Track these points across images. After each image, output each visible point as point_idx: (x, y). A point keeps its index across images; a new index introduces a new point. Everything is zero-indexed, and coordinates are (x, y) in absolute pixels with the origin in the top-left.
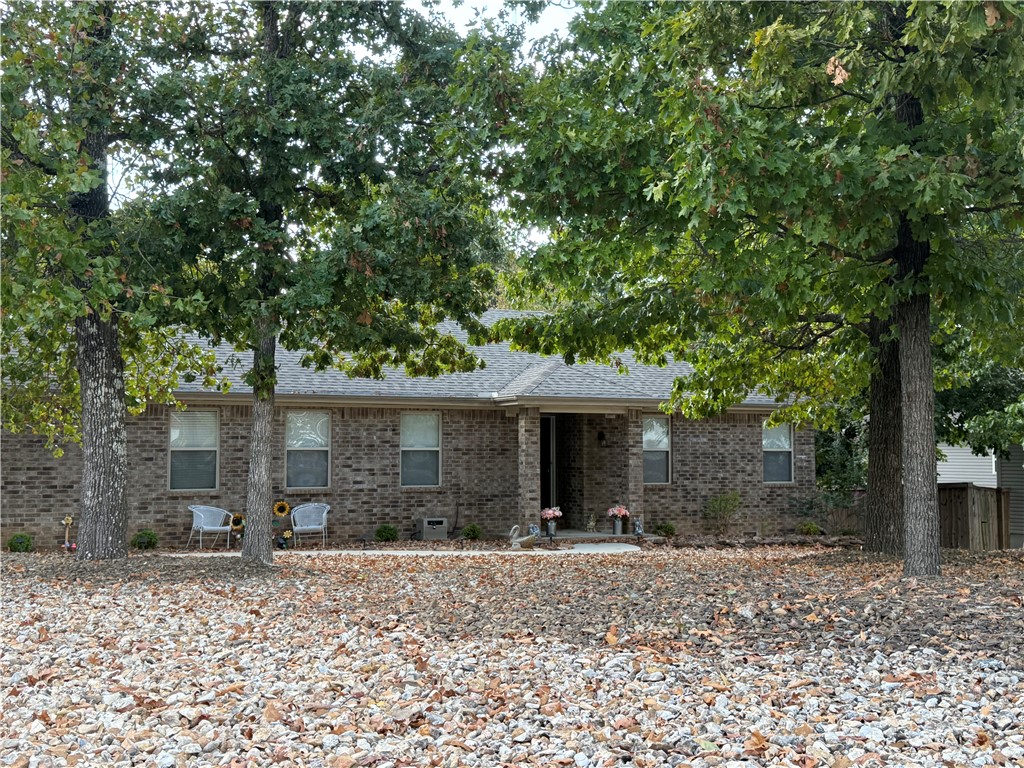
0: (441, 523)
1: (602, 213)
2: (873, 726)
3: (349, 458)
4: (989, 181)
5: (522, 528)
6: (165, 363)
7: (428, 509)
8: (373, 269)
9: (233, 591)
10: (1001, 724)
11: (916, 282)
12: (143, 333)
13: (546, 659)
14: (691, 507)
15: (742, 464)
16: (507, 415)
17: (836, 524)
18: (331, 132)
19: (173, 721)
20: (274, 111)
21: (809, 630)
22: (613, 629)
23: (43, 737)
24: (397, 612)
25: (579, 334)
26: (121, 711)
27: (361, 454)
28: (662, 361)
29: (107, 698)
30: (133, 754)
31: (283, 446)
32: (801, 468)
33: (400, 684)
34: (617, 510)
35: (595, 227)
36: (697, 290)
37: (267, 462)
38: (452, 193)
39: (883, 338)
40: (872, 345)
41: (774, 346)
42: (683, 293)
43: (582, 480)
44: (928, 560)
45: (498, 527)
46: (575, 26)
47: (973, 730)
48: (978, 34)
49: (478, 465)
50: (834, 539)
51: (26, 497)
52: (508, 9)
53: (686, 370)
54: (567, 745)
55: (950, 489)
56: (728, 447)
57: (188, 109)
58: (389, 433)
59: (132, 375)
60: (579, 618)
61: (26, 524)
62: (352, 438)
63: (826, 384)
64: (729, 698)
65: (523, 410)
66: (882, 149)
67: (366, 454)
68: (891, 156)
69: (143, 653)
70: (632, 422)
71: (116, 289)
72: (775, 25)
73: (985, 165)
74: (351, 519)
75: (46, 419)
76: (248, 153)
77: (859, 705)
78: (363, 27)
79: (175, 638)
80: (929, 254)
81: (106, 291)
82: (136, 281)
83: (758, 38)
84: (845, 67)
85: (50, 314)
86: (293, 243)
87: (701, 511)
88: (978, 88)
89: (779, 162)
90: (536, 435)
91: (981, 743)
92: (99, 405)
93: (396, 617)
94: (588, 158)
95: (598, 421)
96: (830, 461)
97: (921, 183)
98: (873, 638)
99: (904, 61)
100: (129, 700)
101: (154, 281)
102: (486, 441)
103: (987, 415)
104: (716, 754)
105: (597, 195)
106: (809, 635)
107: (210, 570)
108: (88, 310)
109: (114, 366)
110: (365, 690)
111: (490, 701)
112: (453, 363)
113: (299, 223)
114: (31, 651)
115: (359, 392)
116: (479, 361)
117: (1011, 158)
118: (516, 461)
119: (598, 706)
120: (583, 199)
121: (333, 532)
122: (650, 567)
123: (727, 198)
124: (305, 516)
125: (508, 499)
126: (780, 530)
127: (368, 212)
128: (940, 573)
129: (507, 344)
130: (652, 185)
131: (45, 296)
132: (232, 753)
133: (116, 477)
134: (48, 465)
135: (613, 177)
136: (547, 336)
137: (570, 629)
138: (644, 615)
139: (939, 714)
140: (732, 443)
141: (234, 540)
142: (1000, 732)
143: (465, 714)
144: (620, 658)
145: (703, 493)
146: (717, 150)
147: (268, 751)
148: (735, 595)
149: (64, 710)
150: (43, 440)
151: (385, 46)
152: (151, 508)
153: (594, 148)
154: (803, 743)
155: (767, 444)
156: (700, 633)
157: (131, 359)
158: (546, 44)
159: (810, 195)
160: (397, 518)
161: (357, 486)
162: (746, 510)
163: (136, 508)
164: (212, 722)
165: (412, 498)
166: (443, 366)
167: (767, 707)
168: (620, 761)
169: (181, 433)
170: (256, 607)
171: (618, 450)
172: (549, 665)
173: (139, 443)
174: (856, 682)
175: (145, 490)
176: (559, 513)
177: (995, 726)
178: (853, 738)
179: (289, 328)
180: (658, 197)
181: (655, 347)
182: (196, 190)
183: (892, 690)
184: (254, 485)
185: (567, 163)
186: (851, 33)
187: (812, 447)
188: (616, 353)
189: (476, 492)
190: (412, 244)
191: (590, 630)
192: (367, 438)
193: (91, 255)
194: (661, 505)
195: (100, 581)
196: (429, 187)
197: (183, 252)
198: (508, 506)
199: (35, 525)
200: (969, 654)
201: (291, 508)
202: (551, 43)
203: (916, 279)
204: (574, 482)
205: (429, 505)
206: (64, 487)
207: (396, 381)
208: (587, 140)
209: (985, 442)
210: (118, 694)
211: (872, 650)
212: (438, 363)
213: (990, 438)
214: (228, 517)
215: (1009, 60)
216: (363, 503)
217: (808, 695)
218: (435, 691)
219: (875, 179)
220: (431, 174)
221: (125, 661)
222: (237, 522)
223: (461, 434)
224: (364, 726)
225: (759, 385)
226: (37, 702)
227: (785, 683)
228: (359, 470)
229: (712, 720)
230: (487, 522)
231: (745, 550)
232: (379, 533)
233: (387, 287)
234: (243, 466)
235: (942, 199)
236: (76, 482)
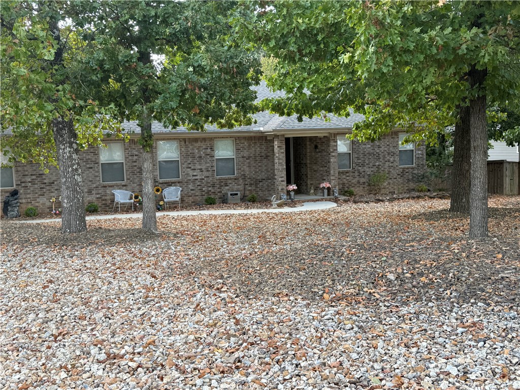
0: (237, 194)
2: (453, 363)
3: (190, 164)
5: (277, 196)
6: (96, 127)
7: (230, 188)
8: (200, 89)
10: (514, 362)
11: (480, 90)
13: (295, 313)
14: (362, 180)
15: (388, 158)
16: (268, 139)
17: (436, 186)
19: (125, 369)
21: (422, 288)
22: (326, 289)
23: (67, 382)
24: (222, 276)
25: (305, 109)
26: (101, 362)
27: (195, 161)
28: (348, 115)
29: (93, 351)
31: (156, 159)
32: (419, 158)
33: (228, 336)
34: (325, 185)
37: (151, 182)
43: (307, 169)
44: (482, 230)
45: (265, 195)
47: (500, 365)
49: (254, 165)
50: (434, 194)
51: (32, 189)
53: (360, 118)
54: (309, 381)
55: (495, 164)
56: (381, 149)
58: (209, 150)
59: (80, 132)
60: (310, 282)
61: (33, 202)
62: (191, 153)
63: (432, 123)
64: (384, 342)
65: (276, 136)
67: (198, 161)
70: (332, 140)
71: (71, 103)
74: (192, 194)
75: (39, 155)
77: (446, 346)
79: (119, 297)
80: (486, 75)
81: (66, 105)
87: (367, 182)
89: (409, 43)
90: (283, 149)
91: (504, 377)
92: (66, 157)
94: (309, 32)
95: (314, 139)
97: (483, 51)
98: (454, 294)
100: (103, 352)
101: (89, 98)
102: (258, 152)
103: (515, 129)
104: (379, 386)
105: (314, 51)
106: (422, 290)
107: (128, 237)
108: (58, 114)
109: (72, 137)
110: (212, 340)
111: (271, 347)
112: (241, 121)
116: (253, 120)
118: (273, 162)
119: (322, 350)
120: (307, 54)
121: (184, 201)
123: (382, 64)
124: (169, 194)
125: (270, 181)
126: (407, 190)
129: (268, 112)
130: (343, 55)
133: (78, 193)
134: (41, 172)
135: (322, 42)
136: (288, 109)
137: (306, 289)
139: (484, 353)
140: (383, 147)
141: (135, 206)
142: (513, 368)
143: (260, 358)
144: (331, 311)
145: (368, 173)
146: (377, 40)
148: (386, 261)
149: (74, 362)
150: (38, 165)
152: (93, 192)
153: (312, 27)
155: (400, 146)
156: (369, 291)
157: (78, 125)
159: (425, 58)
160: (215, 192)
161: (194, 178)
162: (390, 181)
163: (86, 192)
165: (222, 182)
166: (235, 123)
167: (402, 349)
169: (105, 155)
171: (325, 154)
172: (297, 318)
173: (85, 160)
174: (445, 327)
175: (90, 183)
176: (295, 188)
177: (511, 362)
178: (443, 373)
180: (346, 61)
183: (462, 334)
184: (146, 194)
185: (298, 36)
187: (425, 147)
189: (254, 178)
190: (219, 77)
191: (316, 290)
192: (198, 153)
193: (57, 86)
194: (347, 180)
195: (75, 246)
198: (270, 184)
199: (37, 202)
201: (163, 190)
203: (480, 88)
204: (303, 171)
205: (231, 185)
206: (50, 183)
210: (97, 348)
211: (453, 303)
212: (233, 121)
213: (516, 139)
214: (132, 195)
216: (198, 186)
218: (245, 342)
219: (459, 48)
221: (96, 317)
222: (136, 197)
223: (245, 149)
224: (213, 369)
227: (411, 330)
228: (195, 169)
229: (376, 360)
230: (260, 193)
231: (390, 203)
232: (206, 201)
233: (207, 98)
234: (138, 170)
235: (493, 60)
236: (56, 181)
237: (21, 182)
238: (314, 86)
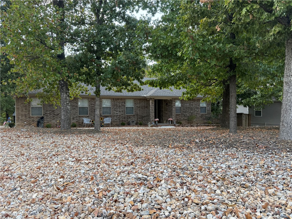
0: (134, 122)
1: (168, 58)
2: (223, 164)
3: (115, 109)
4: (249, 51)
5: (151, 123)
6: (77, 89)
8: (120, 70)
9: (93, 136)
10: (249, 164)
12: (72, 83)
13: (157, 151)
14: (185, 118)
15: (196, 110)
16: (148, 100)
17: (215, 121)
18: (111, 41)
19: (83, 163)
20: (99, 36)
21: (210, 144)
22: (170, 144)
23: (58, 167)
24: (127, 141)
25: (163, 83)
26: (73, 162)
28: (180, 89)
29: (70, 159)
30: (76, 170)
31: (102, 106)
32: (208, 110)
33: (128, 156)
34: (170, 119)
35: (166, 61)
36: (188, 74)
37: (99, 110)
38: (136, 54)
39: (226, 84)
40: (224, 85)
41: (203, 85)
42: (185, 74)
43: (163, 113)
44: (234, 130)
45: (146, 123)
46: (162, 18)
47: (244, 165)
48: (248, 21)
49: (142, 110)
50: (214, 125)
51: (49, 116)
52: (148, 14)
53: (185, 90)
54: (162, 168)
55: (239, 114)
56: (193, 106)
57: (81, 36)
58: (123, 103)
59: (70, 92)
60: (163, 142)
61: (50, 122)
62: (116, 104)
63: (214, 93)
64: (194, 158)
65: (151, 99)
66: (227, 44)
67: (118, 108)
68: (229, 46)
69: (76, 149)
70: (173, 101)
71: (67, 74)
72: (205, 18)
73: (248, 47)
74: (116, 121)
75: (53, 101)
76: (94, 45)
77: (221, 160)
78: (118, 18)
79: (82, 146)
80: (236, 66)
81: (65, 75)
82: (71, 72)
83: (201, 21)
84: (220, 27)
85: (54, 80)
86: (103, 64)
87: (187, 119)
88: (248, 32)
89: (205, 47)
90: (153, 104)
91: (245, 168)
92: (64, 98)
93: (126, 142)
94: (165, 46)
95: (166, 101)
96: (214, 108)
97: (235, 52)
98: (223, 146)
99: (232, 26)
100: (74, 159)
101: (75, 73)
102: (143, 105)
103: (247, 99)
104: (192, 170)
105: (167, 54)
106: (210, 145)
107: (88, 132)
108: (61, 79)
109: (67, 90)
110: (121, 157)
111: (146, 159)
112: (137, 89)
113: (104, 60)
114: (53, 149)
115: (117, 95)
116: (142, 89)
117: (254, 46)
118: (149, 109)
119: (168, 160)
120: (164, 55)
121: (112, 124)
122: (177, 131)
123: (194, 55)
124: (106, 120)
125: (148, 117)
126: (204, 123)
127: (119, 58)
128: (237, 132)
129: (148, 85)
130: (179, 52)
131: (53, 76)
132: (96, 170)
133: (68, 113)
134: (54, 110)
135: (170, 50)
136: (156, 84)
137: (162, 144)
138: (177, 142)
139: (237, 162)
141: (92, 125)
142: (249, 166)
143: (141, 162)
144: (172, 150)
145: (188, 115)
146: (192, 45)
147: (103, 169)
148: (195, 137)
149: (61, 161)
150: (52, 105)
151: (122, 22)
152: (75, 119)
153: (166, 44)
154: (209, 168)
155: (201, 105)
156: (188, 145)
157: (70, 88)
158: (156, 21)
159: (212, 54)
160: (125, 121)
161: (117, 114)
162: (197, 119)
163: (72, 119)
164: (91, 164)
165: (128, 117)
166: (135, 90)
167: (202, 160)
168: (173, 172)
169: (80, 103)
170: (98, 140)
171: (170, 107)
172: (158, 152)
173: (72, 106)
174: (220, 155)
175: (74, 115)
176: (158, 120)
177: (248, 164)
178: (219, 167)
179: (103, 82)
180: (180, 55)
181: (178, 86)
182: (83, 54)
183: (227, 157)
184: (96, 114)
185: (161, 48)
186: (221, 20)
187: (211, 106)
188: (170, 87)
189: (141, 116)
190: (128, 65)
191: (166, 144)
192: (119, 104)
193: (62, 67)
194: (179, 118)
195: (66, 134)
196: (131, 52)
197: (81, 66)
200: (243, 150)
201: (104, 119)
202: (157, 21)
203: (233, 72)
204: (161, 113)
205: (132, 118)
206: (57, 114)
207: (125, 93)
208: (165, 42)
209: (246, 105)
210: (72, 158)
211: (223, 149)
212: (133, 89)
213: (247, 104)
214: (91, 120)
215: (254, 26)
216: (118, 118)
217: (210, 158)
218: (135, 157)
219: (225, 51)
220: (132, 49)
221: (72, 151)
222: (93, 122)
223: (138, 104)
224: (122, 164)
225: (200, 93)
226: (56, 160)
227: (206, 155)
228: (117, 111)
229: (191, 163)
230: (144, 122)
231: (196, 127)
232: (121, 124)
233: (123, 74)
234: (94, 110)
235: (239, 55)
236: (60, 114)
237: (45, 114)
238: (167, 68)
